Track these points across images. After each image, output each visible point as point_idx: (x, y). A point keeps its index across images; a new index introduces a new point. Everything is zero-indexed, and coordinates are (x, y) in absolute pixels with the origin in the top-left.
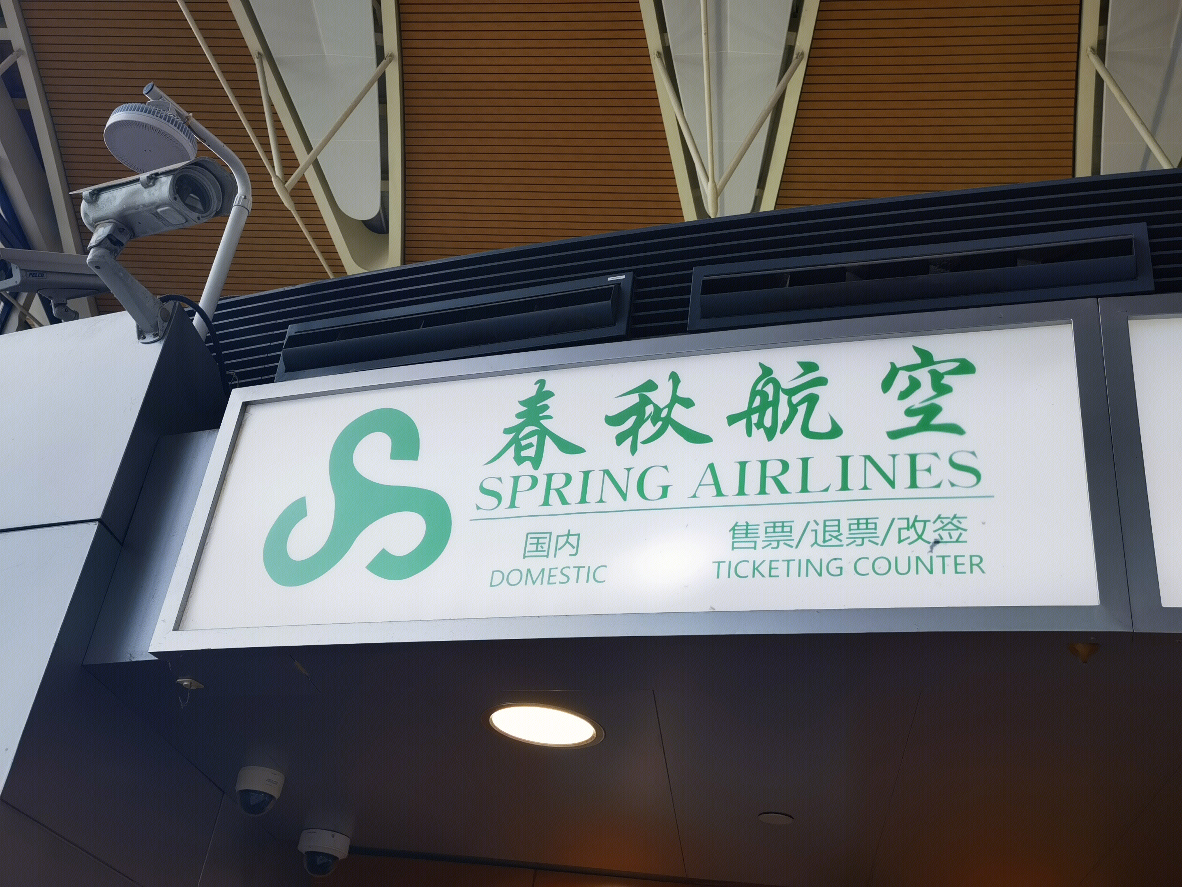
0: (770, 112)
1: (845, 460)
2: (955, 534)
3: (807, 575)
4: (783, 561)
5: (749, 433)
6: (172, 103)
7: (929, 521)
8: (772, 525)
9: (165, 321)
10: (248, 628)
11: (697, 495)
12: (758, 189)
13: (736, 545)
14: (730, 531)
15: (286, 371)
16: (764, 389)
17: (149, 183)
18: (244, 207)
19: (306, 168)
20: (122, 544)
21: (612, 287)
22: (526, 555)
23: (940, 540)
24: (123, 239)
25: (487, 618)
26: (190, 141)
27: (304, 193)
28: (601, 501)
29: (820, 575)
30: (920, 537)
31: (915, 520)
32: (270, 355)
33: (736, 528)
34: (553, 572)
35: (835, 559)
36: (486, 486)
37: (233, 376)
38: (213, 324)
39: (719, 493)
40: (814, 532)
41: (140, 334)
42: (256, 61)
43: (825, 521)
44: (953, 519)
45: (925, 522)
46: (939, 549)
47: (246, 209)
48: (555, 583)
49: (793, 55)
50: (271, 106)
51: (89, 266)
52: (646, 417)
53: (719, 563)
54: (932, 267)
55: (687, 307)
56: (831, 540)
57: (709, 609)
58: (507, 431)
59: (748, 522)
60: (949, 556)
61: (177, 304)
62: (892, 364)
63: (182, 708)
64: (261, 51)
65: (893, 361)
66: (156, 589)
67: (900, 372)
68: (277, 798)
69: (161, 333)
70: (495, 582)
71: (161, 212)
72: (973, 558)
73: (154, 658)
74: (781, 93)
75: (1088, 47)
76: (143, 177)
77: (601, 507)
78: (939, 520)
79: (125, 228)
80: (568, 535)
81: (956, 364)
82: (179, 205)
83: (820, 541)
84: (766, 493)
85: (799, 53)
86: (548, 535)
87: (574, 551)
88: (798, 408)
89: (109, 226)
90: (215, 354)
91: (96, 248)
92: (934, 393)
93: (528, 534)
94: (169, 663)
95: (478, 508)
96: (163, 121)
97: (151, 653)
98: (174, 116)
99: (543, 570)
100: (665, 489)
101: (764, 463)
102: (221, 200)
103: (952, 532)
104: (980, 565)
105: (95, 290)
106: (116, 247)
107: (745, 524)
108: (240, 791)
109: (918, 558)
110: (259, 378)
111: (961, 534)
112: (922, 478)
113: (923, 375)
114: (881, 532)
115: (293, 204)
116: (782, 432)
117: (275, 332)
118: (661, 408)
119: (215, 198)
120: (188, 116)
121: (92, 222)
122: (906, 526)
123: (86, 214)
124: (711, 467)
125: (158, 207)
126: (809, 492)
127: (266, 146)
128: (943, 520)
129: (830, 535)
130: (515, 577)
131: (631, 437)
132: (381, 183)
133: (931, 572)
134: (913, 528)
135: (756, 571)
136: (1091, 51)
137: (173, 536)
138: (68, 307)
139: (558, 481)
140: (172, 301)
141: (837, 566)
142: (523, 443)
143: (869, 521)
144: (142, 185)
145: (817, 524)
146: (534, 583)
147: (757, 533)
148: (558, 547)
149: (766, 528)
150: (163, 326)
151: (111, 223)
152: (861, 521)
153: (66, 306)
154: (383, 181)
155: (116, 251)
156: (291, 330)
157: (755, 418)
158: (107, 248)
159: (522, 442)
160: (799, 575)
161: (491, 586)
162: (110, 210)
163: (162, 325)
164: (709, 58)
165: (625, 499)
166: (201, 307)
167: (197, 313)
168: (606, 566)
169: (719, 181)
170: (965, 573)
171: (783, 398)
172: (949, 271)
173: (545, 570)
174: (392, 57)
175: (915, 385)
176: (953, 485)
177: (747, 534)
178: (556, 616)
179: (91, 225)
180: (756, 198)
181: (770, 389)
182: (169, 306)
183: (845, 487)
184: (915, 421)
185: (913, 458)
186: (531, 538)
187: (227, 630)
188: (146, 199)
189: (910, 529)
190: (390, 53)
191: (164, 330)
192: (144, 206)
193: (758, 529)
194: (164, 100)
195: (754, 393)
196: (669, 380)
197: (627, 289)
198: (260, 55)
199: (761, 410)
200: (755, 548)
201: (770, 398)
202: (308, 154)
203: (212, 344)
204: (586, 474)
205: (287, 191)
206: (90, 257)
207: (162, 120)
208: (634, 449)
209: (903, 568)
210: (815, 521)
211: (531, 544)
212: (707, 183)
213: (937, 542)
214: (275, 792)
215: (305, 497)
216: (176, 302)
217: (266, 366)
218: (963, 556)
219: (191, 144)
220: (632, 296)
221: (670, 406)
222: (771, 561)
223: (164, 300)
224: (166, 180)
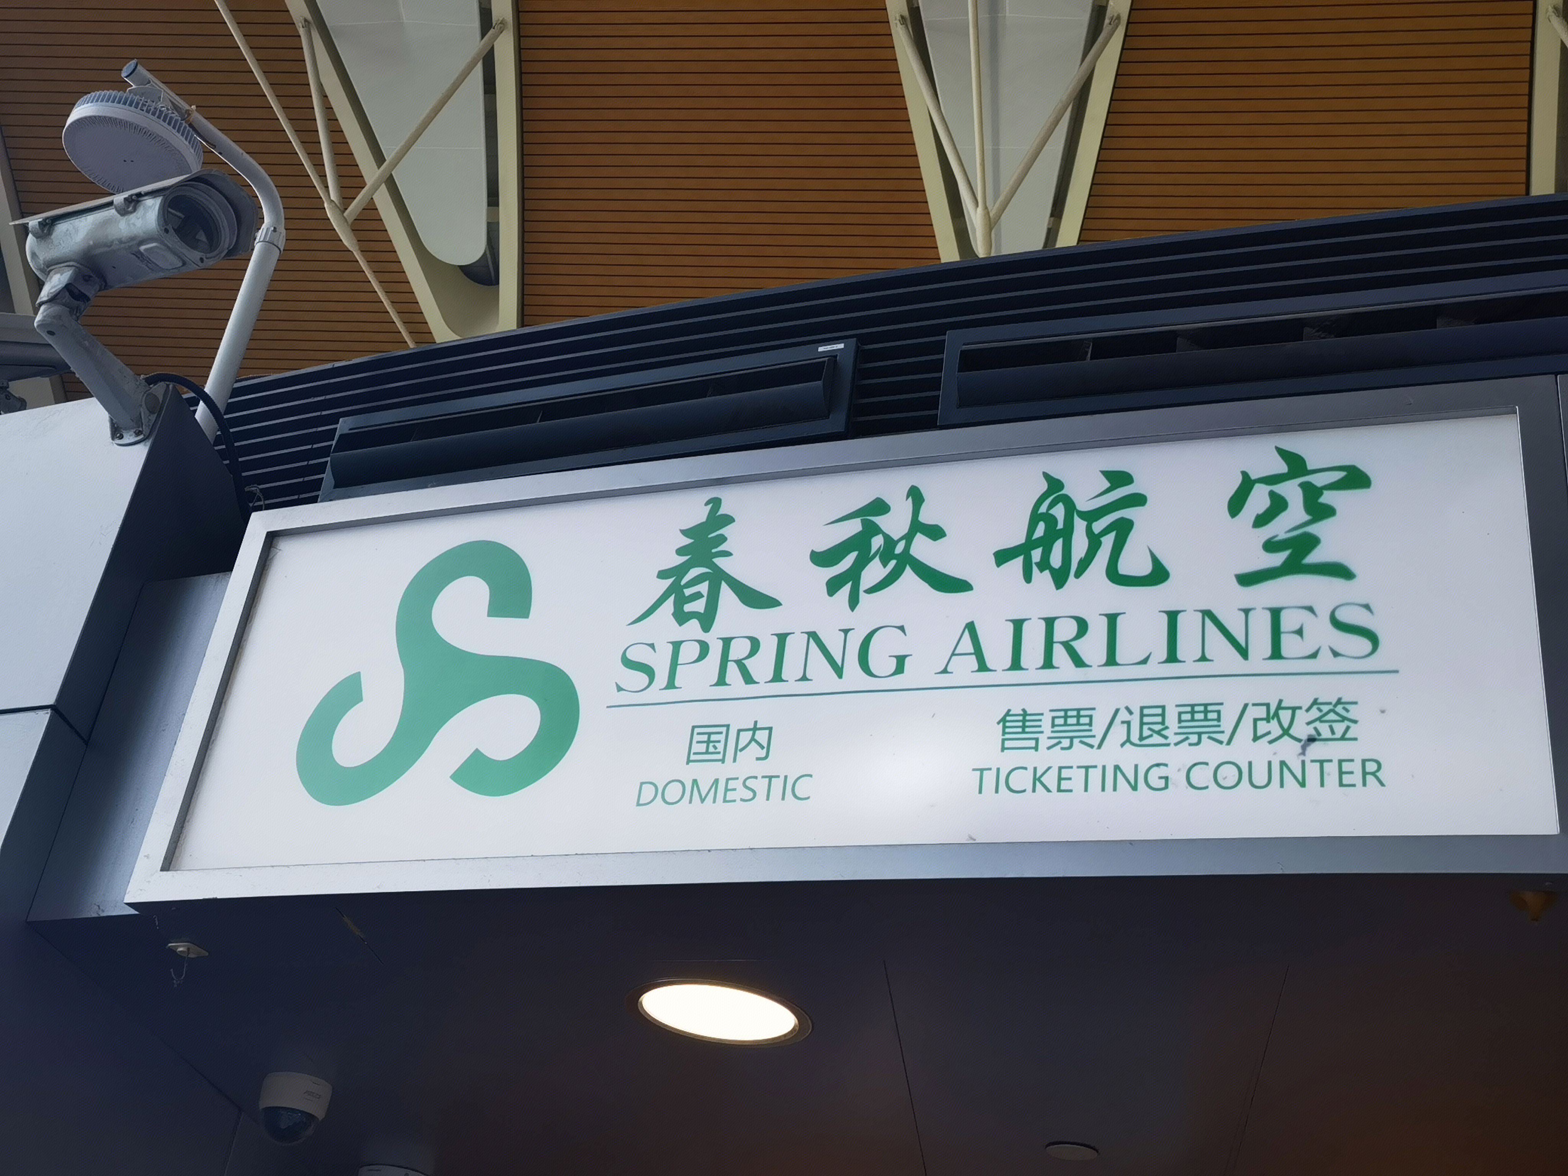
0: (1070, 103)
1: (1173, 616)
2: (1339, 728)
3: (1115, 789)
4: (1079, 767)
5: (1028, 578)
6: (164, 91)
7: (1300, 708)
8: (1062, 714)
9: (151, 412)
10: (273, 866)
11: (949, 669)
12: (1052, 219)
13: (1008, 744)
14: (998, 723)
15: (336, 487)
16: (1051, 512)
17: (128, 208)
18: (273, 244)
19: (375, 188)
20: (86, 743)
21: (825, 361)
22: (691, 759)
23: (1317, 737)
24: (89, 291)
25: (632, 853)
26: (192, 147)
27: (374, 225)
28: (804, 678)
29: (1135, 788)
30: (1286, 732)
31: (1279, 707)
32: (311, 462)
33: (1008, 718)
34: (731, 785)
35: (1158, 765)
36: (631, 655)
37: (256, 494)
38: (225, 417)
39: (983, 667)
40: (1125, 725)
41: (115, 432)
42: (302, 32)
43: (1142, 708)
44: (1335, 706)
45: (1294, 709)
46: (1316, 751)
47: (277, 247)
48: (735, 801)
49: (1104, 19)
50: (324, 97)
51: (37, 330)
52: (872, 553)
53: (982, 771)
54: (1307, 330)
55: (937, 390)
56: (1151, 736)
57: (967, 840)
58: (663, 575)
59: (1026, 709)
60: (1331, 761)
61: (171, 386)
62: (1245, 474)
63: (176, 986)
64: (309, 17)
65: (1244, 470)
66: (137, 810)
67: (1257, 486)
68: (320, 1120)
69: (146, 430)
70: (646, 797)
71: (146, 250)
72: (1367, 764)
73: (133, 912)
74: (1086, 78)
75: (1549, 6)
76: (119, 199)
77: (804, 687)
78: (1315, 707)
79: (92, 275)
80: (755, 729)
81: (1342, 474)
82: (173, 240)
83: (1135, 737)
84: (1053, 667)
85: (1113, 16)
86: (724, 730)
87: (763, 753)
88: (1102, 539)
89: (68, 271)
90: (228, 462)
91: (49, 303)
92: (1307, 518)
93: (694, 727)
94: (156, 919)
95: (620, 689)
96: (152, 117)
97: (127, 904)
98: (168, 109)
99: (716, 781)
100: (901, 661)
101: (1050, 622)
102: (236, 232)
103: (1334, 725)
104: (1378, 774)
105: (51, 367)
106: (78, 302)
107: (1021, 712)
108: (264, 1109)
109: (1283, 764)
110: (296, 497)
111: (1348, 728)
112: (1289, 644)
113: (1291, 491)
114: (1227, 724)
115: (355, 242)
116: (1078, 575)
117: (320, 429)
118: (896, 539)
119: (227, 229)
120: (189, 110)
121: (43, 266)
122: (1265, 716)
123: (34, 255)
124: (971, 627)
125: (142, 242)
126: (1118, 664)
127: (315, 156)
128: (1322, 707)
129: (1150, 729)
130: (674, 792)
131: (850, 584)
132: (488, 211)
133: (1303, 784)
134: (1275, 719)
135: (1037, 783)
136: (1553, 12)
137: (163, 730)
138: (10, 393)
139: (739, 649)
140: (163, 382)
141: (1161, 775)
142: (688, 592)
143: (1210, 708)
144: (117, 210)
145: (1131, 713)
146: (703, 800)
147: (1040, 726)
148: (740, 747)
149: (1053, 718)
150: (150, 420)
151: (69, 268)
152: (1197, 709)
153: (8, 391)
154: (490, 208)
155: (78, 308)
156: (344, 426)
157: (1036, 555)
158: (64, 305)
159: (685, 590)
160: (1103, 789)
161: (638, 804)
162: (69, 249)
163: (148, 419)
164: (977, 26)
165: (840, 676)
166: (208, 393)
167: (201, 402)
168: (811, 776)
169: (995, 204)
170: (1354, 785)
171: (1080, 525)
172: (1333, 336)
173: (720, 780)
174: (503, 24)
175: (1278, 505)
176: (1336, 654)
177: (1024, 727)
178: (736, 849)
179: (42, 270)
180: (1049, 231)
181: (1059, 512)
182: (159, 389)
183: (1172, 657)
184: (1278, 559)
185: (1276, 614)
186: (698, 734)
187: (241, 869)
188: (123, 231)
189: (1271, 721)
190: (501, 19)
191: (151, 426)
192: (121, 241)
193: (1040, 720)
194: (153, 86)
195: (1035, 518)
196: (907, 498)
197: (847, 364)
198: (307, 23)
199: (1046, 543)
200: (1036, 748)
201: (1060, 525)
202: (379, 168)
203: (224, 447)
204: (782, 638)
205: (347, 223)
206: (39, 318)
207: (150, 115)
208: (854, 602)
209: (1260, 777)
210: (1127, 708)
211: (698, 742)
212: (976, 210)
213: (1311, 740)
214: (318, 1110)
215: (359, 673)
216: (169, 384)
217: (306, 479)
218: (1352, 760)
219: (192, 151)
220: (854, 373)
221: (909, 538)
222: (1060, 768)
223: (152, 381)
224: (153, 204)
